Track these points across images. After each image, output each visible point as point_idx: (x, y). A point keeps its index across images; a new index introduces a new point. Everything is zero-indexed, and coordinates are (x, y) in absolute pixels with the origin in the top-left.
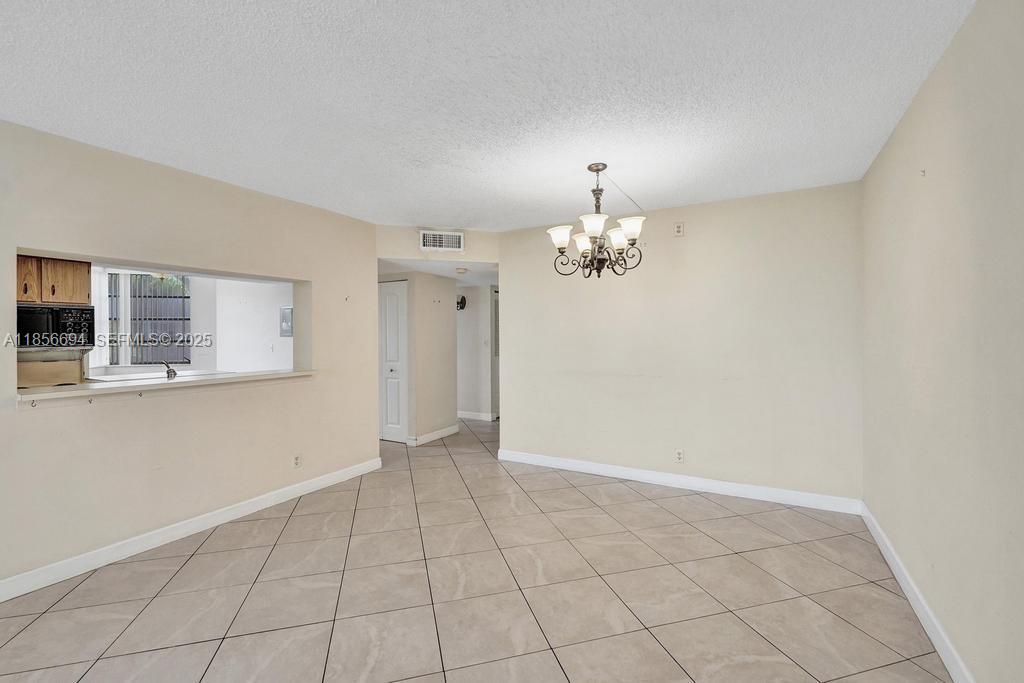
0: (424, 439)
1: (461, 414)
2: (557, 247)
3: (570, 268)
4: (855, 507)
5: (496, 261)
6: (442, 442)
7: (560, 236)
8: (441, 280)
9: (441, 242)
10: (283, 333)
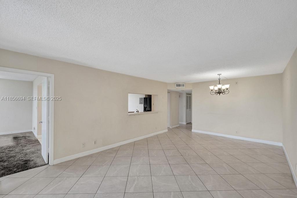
0: (173, 127)
1: (180, 123)
2: (211, 89)
3: (214, 93)
4: (281, 144)
5: (191, 89)
6: (177, 128)
7: (211, 88)
8: (177, 92)
9: (180, 85)
10: (140, 103)
